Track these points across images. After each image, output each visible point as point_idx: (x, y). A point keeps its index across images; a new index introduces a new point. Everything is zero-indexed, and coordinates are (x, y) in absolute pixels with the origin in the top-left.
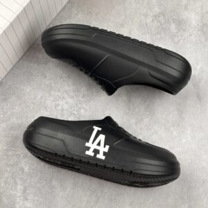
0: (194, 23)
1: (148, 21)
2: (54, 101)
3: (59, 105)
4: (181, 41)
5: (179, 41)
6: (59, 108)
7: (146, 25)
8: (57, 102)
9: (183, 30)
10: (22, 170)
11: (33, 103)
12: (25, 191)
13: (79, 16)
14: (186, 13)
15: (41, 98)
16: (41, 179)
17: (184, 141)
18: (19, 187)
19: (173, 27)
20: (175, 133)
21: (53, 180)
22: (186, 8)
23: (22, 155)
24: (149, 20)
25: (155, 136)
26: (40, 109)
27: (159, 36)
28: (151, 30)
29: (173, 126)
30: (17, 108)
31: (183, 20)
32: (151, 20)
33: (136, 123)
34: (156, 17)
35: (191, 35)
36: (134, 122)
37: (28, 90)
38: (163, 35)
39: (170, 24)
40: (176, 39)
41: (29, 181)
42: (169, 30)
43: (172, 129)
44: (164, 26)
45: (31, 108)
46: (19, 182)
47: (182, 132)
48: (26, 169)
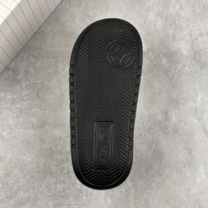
0: (185, 52)
2: (58, 165)
8: (61, 166)
9: (175, 63)
11: (37, 172)
14: (175, 44)
17: (199, 180)
20: (188, 173)
22: (174, 38)
25: (168, 181)
26: (46, 177)
27: (152, 75)
29: (185, 166)
33: (146, 171)
36: (144, 170)
39: (161, 59)
43: (184, 170)
44: (155, 63)
47: (195, 171)
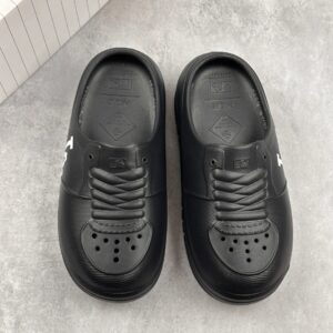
1: (192, 14)
4: (252, 41)
5: (248, 41)
7: (191, 21)
10: (9, 288)
12: (17, 324)
15: (29, 161)
16: (44, 301)
18: (8, 319)
19: (235, 19)
21: (66, 299)
23: (6, 264)
24: (195, 13)
28: (200, 27)
31: (251, 7)
32: (198, 12)
34: (205, 6)
35: (267, 29)
38: (221, 34)
40: (244, 39)
41: (23, 306)
42: (230, 24)
45: (13, 180)
46: (6, 310)
48: (16, 286)
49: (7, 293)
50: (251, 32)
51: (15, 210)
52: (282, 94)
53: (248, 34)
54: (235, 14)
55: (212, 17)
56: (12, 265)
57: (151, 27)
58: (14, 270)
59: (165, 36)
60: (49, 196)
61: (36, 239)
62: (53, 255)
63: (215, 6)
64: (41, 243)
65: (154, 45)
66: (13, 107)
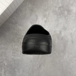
3: (19, 41)
5: (67, 19)
6: (19, 42)
7: (56, 11)
10: (4, 64)
12: (5, 72)
13: (30, 5)
15: (13, 38)
19: (66, 13)
23: (5, 59)
24: (57, 9)
28: (57, 13)
30: (3, 41)
32: (58, 9)
34: (60, 8)
35: (72, 16)
37: (8, 34)
38: (62, 16)
40: (66, 18)
41: (7, 68)
42: (64, 14)
45: (9, 41)
46: (3, 69)
48: (6, 64)
49: (4, 65)
50: (69, 17)
51: (8, 48)
52: (72, 33)
53: (68, 17)
54: (66, 11)
55: (61, 11)
56: (6, 60)
57: (46, 11)
58: (6, 61)
59: (49, 14)
60: (16, 46)
61: (12, 55)
62: (15, 59)
63: (62, 8)
64: (12, 56)
65: (46, 15)
66: (11, 24)
